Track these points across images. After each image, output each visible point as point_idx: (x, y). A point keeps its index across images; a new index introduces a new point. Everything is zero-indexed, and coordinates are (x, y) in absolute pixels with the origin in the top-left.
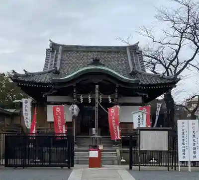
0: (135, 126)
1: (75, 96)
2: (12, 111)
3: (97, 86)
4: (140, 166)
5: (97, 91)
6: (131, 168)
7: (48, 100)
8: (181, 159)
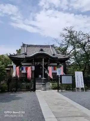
0: (58, 74)
1: (33, 63)
2: (7, 69)
3: (43, 59)
4: (62, 90)
5: (43, 61)
6: (58, 91)
7: (22, 65)
8: (77, 87)
